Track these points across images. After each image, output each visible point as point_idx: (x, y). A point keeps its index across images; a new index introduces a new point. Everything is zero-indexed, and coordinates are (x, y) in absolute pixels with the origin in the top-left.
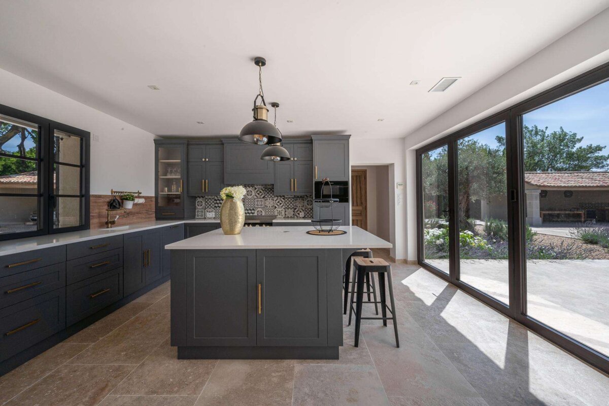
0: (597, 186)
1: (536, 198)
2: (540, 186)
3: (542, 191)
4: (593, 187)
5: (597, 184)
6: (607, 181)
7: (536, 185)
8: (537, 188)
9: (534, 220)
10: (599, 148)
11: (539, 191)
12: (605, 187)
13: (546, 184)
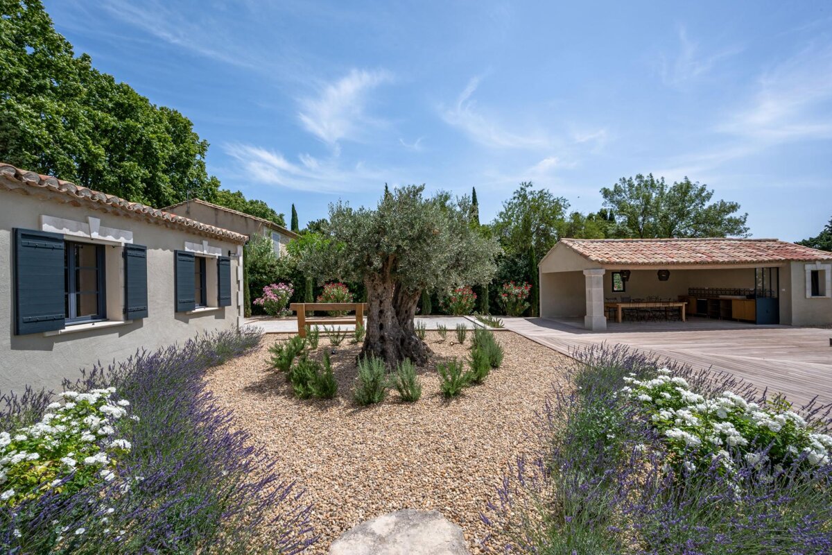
0: (696, 263)
1: (598, 283)
2: (602, 263)
3: (606, 271)
4: (689, 263)
5: (699, 257)
6: (714, 254)
7: (597, 261)
8: (600, 266)
9: (594, 321)
10: (734, 208)
11: (603, 272)
12: (708, 263)
13: (615, 259)
